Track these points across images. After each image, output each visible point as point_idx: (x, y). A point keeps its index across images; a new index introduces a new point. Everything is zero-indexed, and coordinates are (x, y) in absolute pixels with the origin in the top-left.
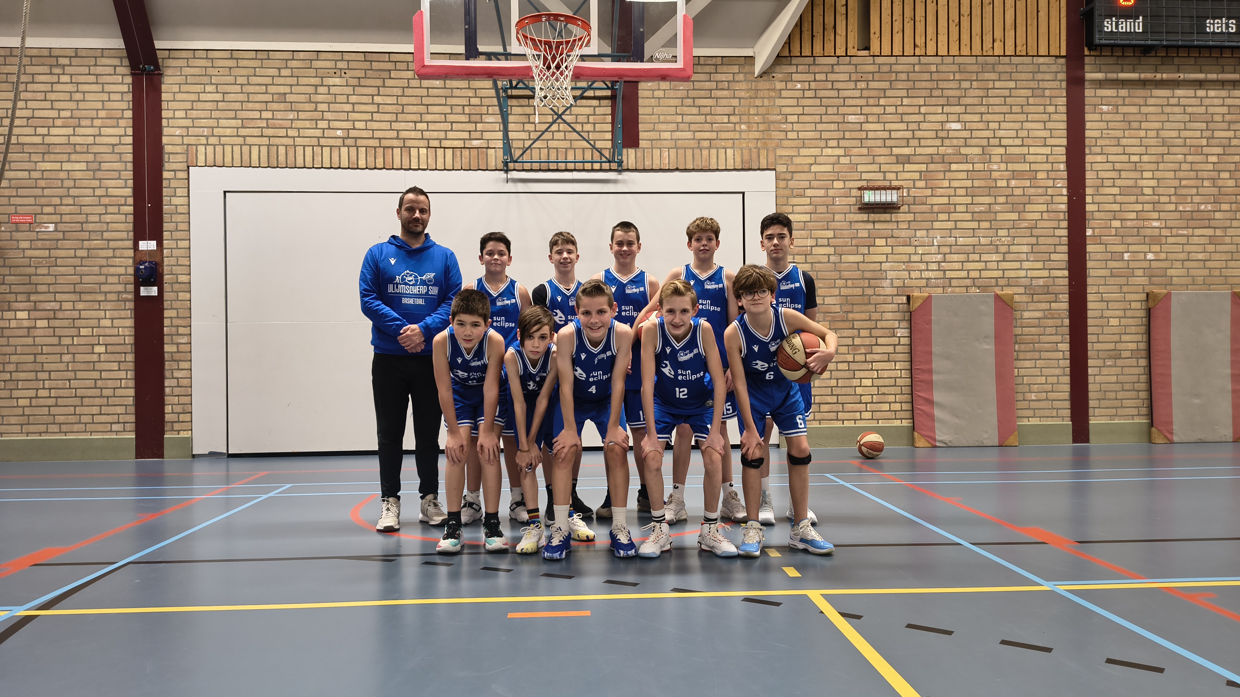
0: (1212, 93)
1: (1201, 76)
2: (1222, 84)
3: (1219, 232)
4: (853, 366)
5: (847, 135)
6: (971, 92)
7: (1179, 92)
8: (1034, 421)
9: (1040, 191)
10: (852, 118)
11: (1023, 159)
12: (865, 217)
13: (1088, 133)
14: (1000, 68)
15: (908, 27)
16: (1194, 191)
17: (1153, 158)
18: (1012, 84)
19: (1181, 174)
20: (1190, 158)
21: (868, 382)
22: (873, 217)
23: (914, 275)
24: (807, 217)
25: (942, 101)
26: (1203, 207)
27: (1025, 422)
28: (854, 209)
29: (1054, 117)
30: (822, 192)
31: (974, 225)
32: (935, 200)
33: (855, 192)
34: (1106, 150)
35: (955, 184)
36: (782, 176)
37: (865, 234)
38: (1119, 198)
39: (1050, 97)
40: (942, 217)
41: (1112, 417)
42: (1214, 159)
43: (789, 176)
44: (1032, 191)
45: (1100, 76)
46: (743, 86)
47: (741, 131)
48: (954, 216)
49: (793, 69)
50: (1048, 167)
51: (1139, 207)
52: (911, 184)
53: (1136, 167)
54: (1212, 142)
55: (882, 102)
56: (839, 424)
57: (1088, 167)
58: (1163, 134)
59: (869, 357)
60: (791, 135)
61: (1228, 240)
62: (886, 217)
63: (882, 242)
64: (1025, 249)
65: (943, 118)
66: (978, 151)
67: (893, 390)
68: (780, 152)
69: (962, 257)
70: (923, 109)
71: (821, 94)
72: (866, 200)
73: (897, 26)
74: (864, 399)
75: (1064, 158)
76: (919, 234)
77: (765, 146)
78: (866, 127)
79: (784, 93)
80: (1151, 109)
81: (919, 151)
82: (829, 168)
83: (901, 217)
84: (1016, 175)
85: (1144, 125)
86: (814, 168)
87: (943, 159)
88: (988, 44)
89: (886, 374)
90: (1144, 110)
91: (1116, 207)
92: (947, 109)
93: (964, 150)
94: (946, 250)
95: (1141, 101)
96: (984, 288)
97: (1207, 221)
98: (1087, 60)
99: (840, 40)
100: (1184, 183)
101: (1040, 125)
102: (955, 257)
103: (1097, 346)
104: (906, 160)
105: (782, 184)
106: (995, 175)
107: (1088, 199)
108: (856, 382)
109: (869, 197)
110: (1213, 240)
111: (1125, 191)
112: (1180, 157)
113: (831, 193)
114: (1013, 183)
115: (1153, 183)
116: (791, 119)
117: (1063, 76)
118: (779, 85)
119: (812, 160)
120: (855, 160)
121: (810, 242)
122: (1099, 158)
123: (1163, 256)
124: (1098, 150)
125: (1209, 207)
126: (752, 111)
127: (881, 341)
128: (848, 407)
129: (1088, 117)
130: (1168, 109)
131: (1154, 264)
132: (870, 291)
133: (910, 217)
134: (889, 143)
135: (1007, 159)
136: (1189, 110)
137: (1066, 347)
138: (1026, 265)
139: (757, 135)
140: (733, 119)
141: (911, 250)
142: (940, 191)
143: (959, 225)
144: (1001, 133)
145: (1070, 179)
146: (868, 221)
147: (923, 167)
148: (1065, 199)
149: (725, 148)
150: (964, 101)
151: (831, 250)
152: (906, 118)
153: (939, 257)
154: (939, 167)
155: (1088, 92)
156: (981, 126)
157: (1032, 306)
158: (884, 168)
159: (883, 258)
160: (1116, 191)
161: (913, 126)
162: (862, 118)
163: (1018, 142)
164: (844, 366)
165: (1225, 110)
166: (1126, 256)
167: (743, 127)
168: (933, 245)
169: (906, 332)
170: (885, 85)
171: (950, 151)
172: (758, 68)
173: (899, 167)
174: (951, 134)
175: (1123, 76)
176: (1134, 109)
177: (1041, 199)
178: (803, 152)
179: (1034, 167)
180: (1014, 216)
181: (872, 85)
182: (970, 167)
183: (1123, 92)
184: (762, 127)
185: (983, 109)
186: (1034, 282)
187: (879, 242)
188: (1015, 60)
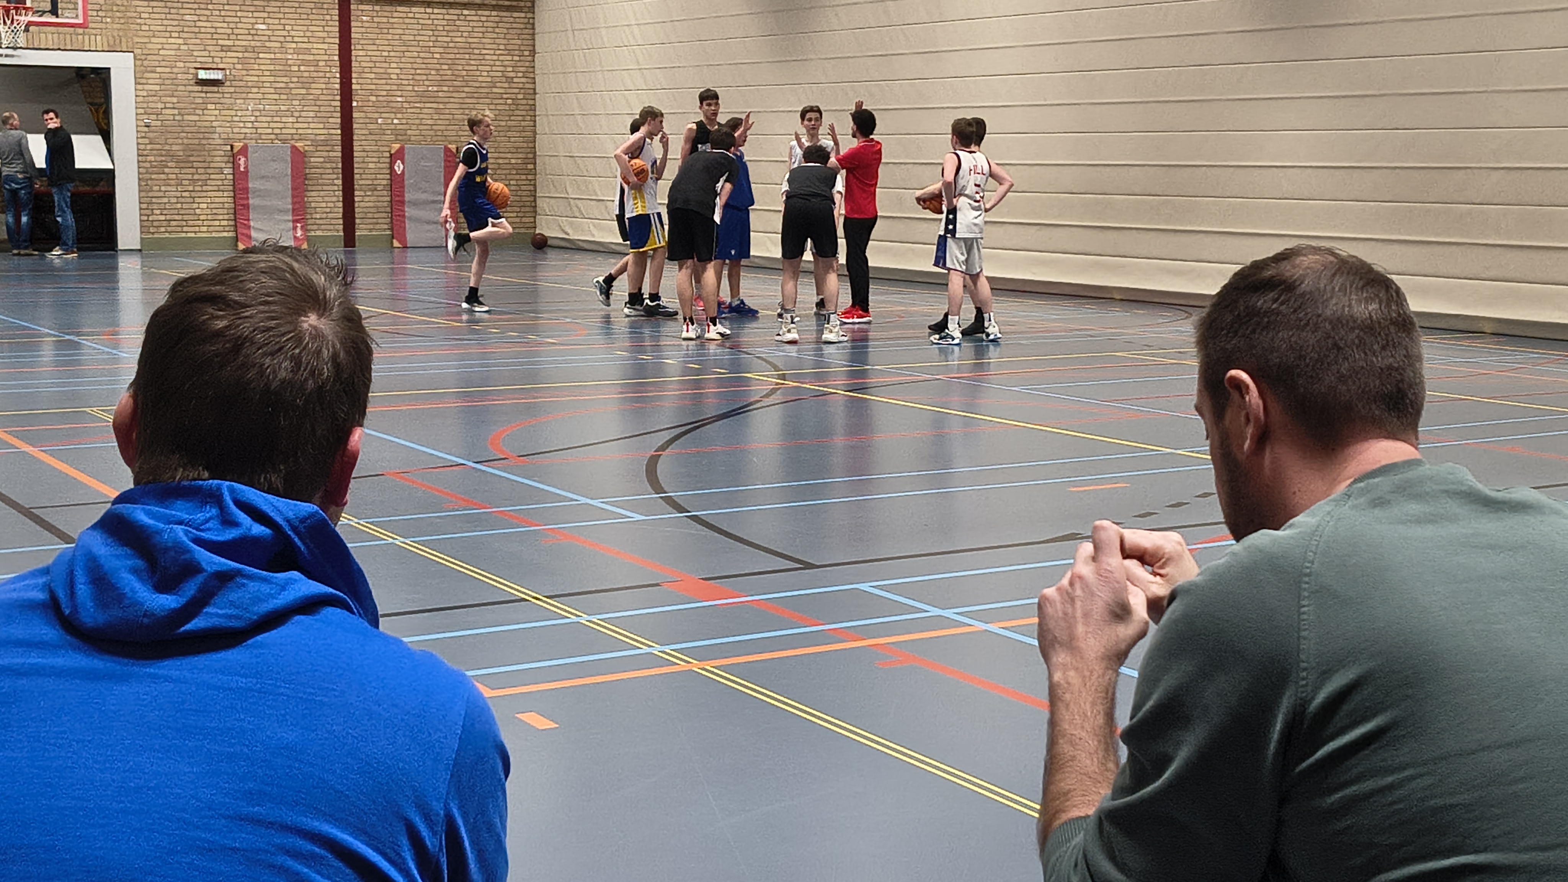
4: (193, 194)
5: (186, 29)
9: (321, 74)
11: (308, 51)
12: (199, 88)
13: (353, 35)
16: (424, 77)
17: (398, 54)
21: (205, 206)
22: (205, 88)
23: (235, 130)
24: (157, 88)
26: (430, 88)
28: (192, 82)
29: (330, 23)
33: (192, 71)
34: (365, 47)
35: (262, 67)
36: (139, 57)
37: (200, 101)
38: (375, 81)
39: (327, 9)
40: (255, 90)
43: (143, 57)
44: (315, 74)
47: (107, 23)
51: (388, 87)
52: (232, 66)
56: (183, 235)
57: (353, 58)
59: (205, 188)
60: (144, 28)
62: (215, 89)
64: (312, 114)
65: (253, 21)
66: (278, 45)
67: (221, 211)
68: (137, 40)
69: (269, 119)
72: (200, 77)
75: (337, 52)
76: (238, 101)
77: (126, 35)
78: (199, 24)
81: (237, 43)
82: (173, 53)
83: (226, 89)
84: (305, 63)
86: (161, 52)
89: (217, 200)
91: (373, 87)
93: (267, 44)
94: (258, 114)
96: (284, 141)
101: (321, 29)
102: (264, 119)
103: (361, 182)
104: (228, 49)
105: (139, 63)
106: (290, 62)
107: (354, 81)
109: (202, 75)
110: (438, 111)
113: (175, 70)
114: (302, 68)
116: (143, 15)
119: (160, 46)
120: (191, 47)
121: (160, 105)
123: (404, 121)
124: (360, 47)
125: (435, 89)
126: (115, 8)
127: (212, 177)
129: (353, 24)
131: (399, 127)
133: (232, 90)
135: (297, 51)
137: (339, 182)
139: (119, 26)
141: (233, 113)
143: (266, 96)
144: (293, 33)
145: (341, 66)
146: (202, 92)
147: (240, 55)
148: (338, 81)
149: (96, 35)
151: (176, 112)
153: (253, 119)
159: (213, 118)
160: (373, 76)
161: (232, 25)
165: (445, 23)
166: (380, 121)
167: (108, 20)
168: (248, 110)
169: (231, 171)
171: (258, 44)
173: (223, 54)
174: (259, 32)
176: (385, 20)
177: (322, 80)
178: (153, 40)
179: (318, 57)
180: (303, 91)
182: (272, 56)
184: (122, 21)
185: (281, 16)
186: (318, 138)
187: (209, 106)
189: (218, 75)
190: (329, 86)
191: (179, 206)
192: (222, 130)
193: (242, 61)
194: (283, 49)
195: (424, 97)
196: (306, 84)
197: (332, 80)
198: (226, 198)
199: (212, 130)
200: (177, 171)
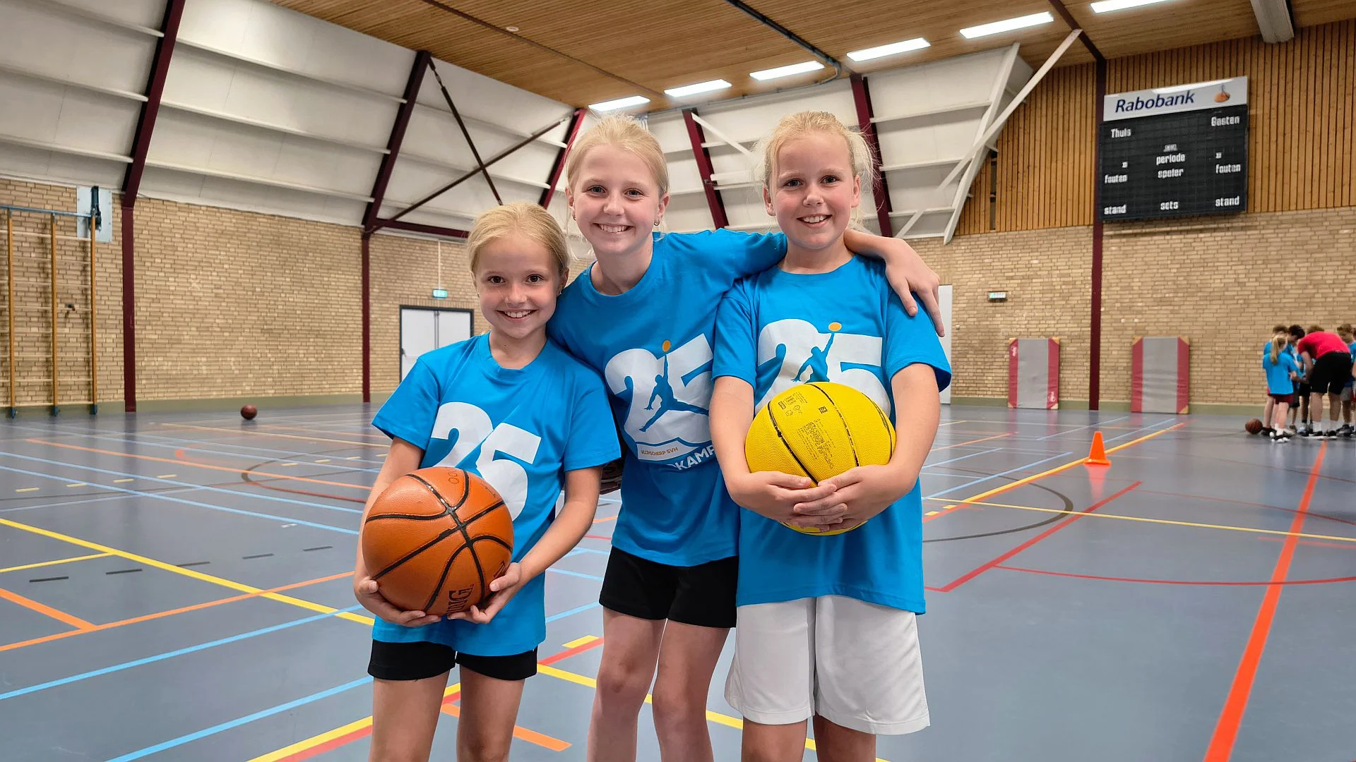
0: (1174, 237)
1: (1168, 229)
2: (1181, 232)
3: (1176, 308)
4: (985, 371)
6: (1044, 246)
7: (1155, 238)
8: (1069, 399)
10: (986, 261)
11: (1069, 275)
12: (991, 304)
14: (1058, 233)
15: (1014, 217)
16: (1163, 287)
18: (1064, 240)
19: (1155, 279)
20: (1160, 271)
21: (990, 378)
22: (995, 304)
24: (965, 305)
25: (1030, 250)
26: (1167, 295)
27: (1065, 399)
30: (972, 294)
31: (1044, 307)
32: (1024, 296)
34: (1113, 269)
41: (1112, 399)
42: (1175, 271)
44: (1073, 290)
45: (1111, 233)
46: (939, 249)
48: (1034, 303)
49: (960, 240)
50: (1082, 278)
51: (1131, 296)
53: (1130, 277)
54: (1174, 262)
55: (1001, 252)
58: (1146, 259)
61: (1181, 312)
62: (1002, 304)
63: (999, 315)
66: (1047, 272)
68: (954, 277)
69: (1037, 322)
70: (1020, 255)
71: (973, 250)
73: (1009, 218)
74: (989, 386)
76: (1017, 311)
78: (993, 264)
79: (957, 251)
80: (1139, 247)
84: (1065, 283)
85: (1135, 256)
87: (1029, 277)
88: (1053, 222)
90: (1135, 248)
91: (1118, 297)
92: (1031, 254)
93: (1039, 273)
95: (1134, 244)
97: (1170, 302)
98: (1105, 225)
99: (982, 227)
100: (1157, 283)
102: (1033, 322)
103: (1105, 364)
104: (1012, 278)
108: (985, 378)
109: (992, 296)
110: (1172, 312)
111: (1123, 289)
112: (1155, 271)
113: (976, 294)
114: (1063, 287)
115: (1140, 284)
117: (1091, 234)
118: (954, 248)
120: (988, 279)
121: (966, 316)
122: (1109, 273)
123: (1143, 320)
127: (997, 360)
128: (981, 389)
130: (1149, 247)
131: (1139, 325)
132: (993, 338)
134: (1003, 271)
135: (1061, 276)
136: (1161, 246)
137: (1088, 364)
138: (1069, 325)
140: (935, 264)
141: (1013, 319)
142: (1027, 292)
144: (1058, 264)
145: (1093, 284)
147: (1019, 281)
148: (1091, 294)
150: (1040, 250)
151: (975, 319)
152: (1012, 259)
153: (1026, 322)
154: (1028, 281)
155: (1104, 241)
156: (1048, 261)
157: (1071, 345)
158: (1001, 282)
162: (991, 260)
163: (1067, 267)
164: (980, 371)
166: (1123, 321)
170: (1003, 245)
172: (945, 241)
173: (1008, 282)
175: (1123, 232)
177: (1078, 294)
178: (964, 276)
180: (1064, 302)
181: (996, 245)
182: (1042, 280)
183: (1124, 240)
186: (1073, 334)
187: (997, 315)
188: (1067, 229)
189: (1002, 295)
190: (1084, 298)
191: (975, 378)
192: (1004, 330)
193: (1019, 285)
194: (1050, 275)
195: (1161, 301)
196: (1066, 298)
197: (1085, 294)
198: (1004, 373)
199: (997, 331)
200: (974, 356)
